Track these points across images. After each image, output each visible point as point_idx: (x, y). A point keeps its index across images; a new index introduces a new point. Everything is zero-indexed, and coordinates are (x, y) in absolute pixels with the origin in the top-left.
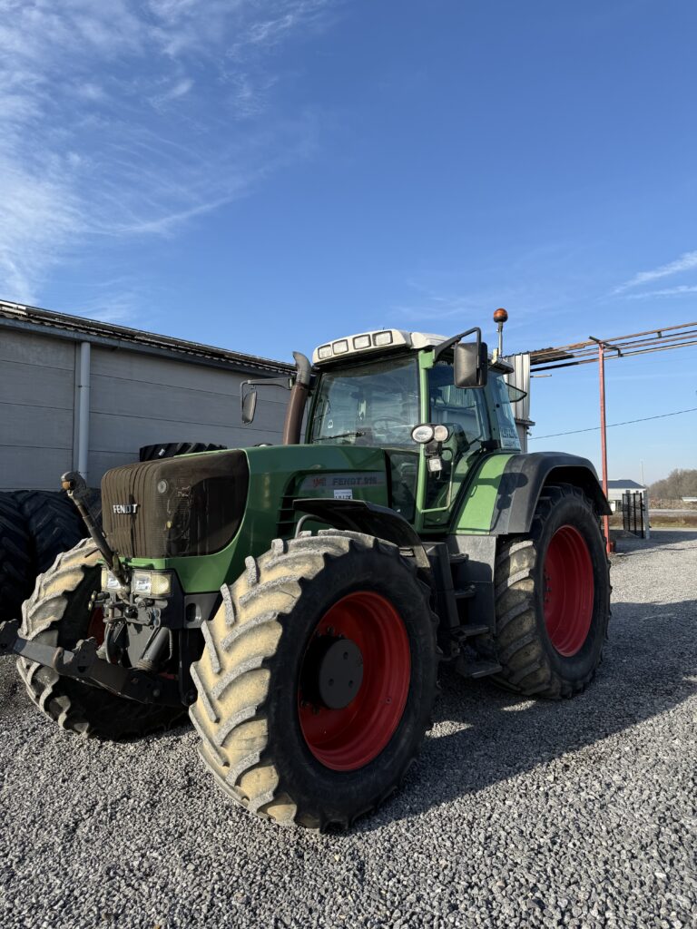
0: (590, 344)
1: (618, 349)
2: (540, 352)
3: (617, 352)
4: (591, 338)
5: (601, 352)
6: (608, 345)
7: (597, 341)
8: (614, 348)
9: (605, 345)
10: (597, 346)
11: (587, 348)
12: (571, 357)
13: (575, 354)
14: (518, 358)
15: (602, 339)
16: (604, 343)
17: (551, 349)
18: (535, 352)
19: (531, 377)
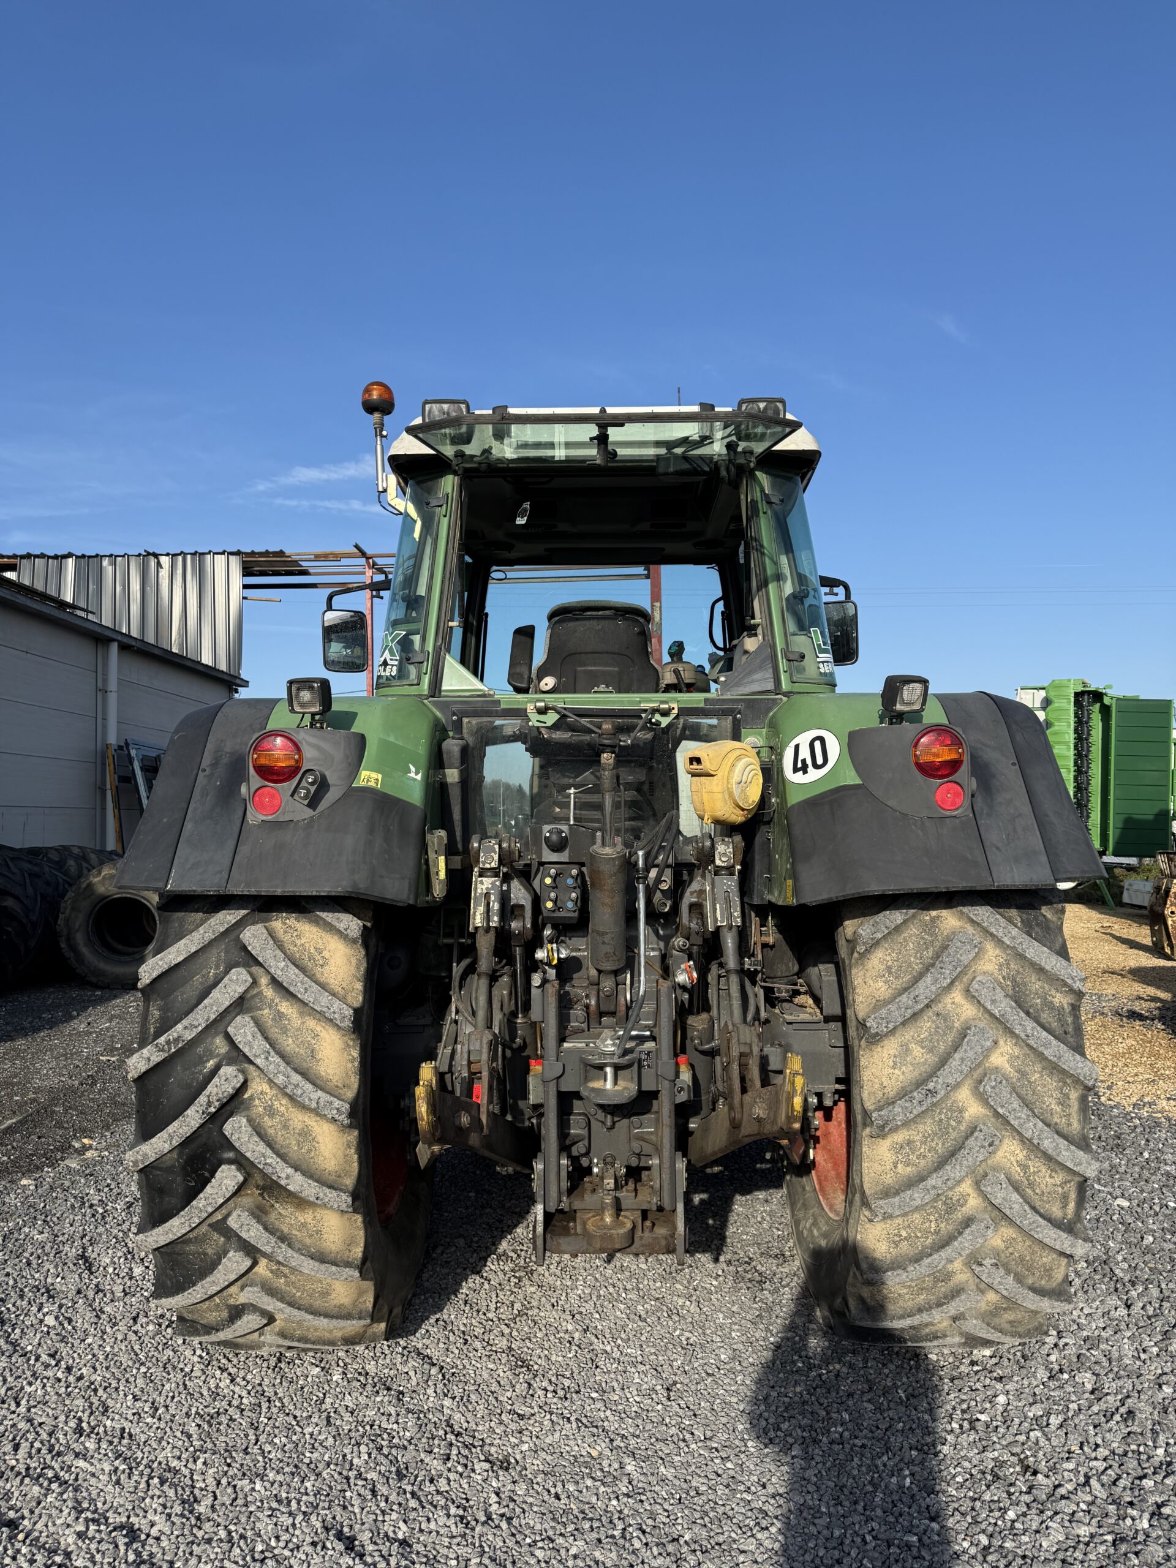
0: (349, 556)
2: (261, 554)
4: (357, 546)
5: (368, 573)
7: (363, 554)
10: (363, 561)
11: (344, 561)
12: (304, 573)
13: (311, 571)
14: (219, 560)
17: (281, 553)
18: (253, 554)
19: (244, 598)
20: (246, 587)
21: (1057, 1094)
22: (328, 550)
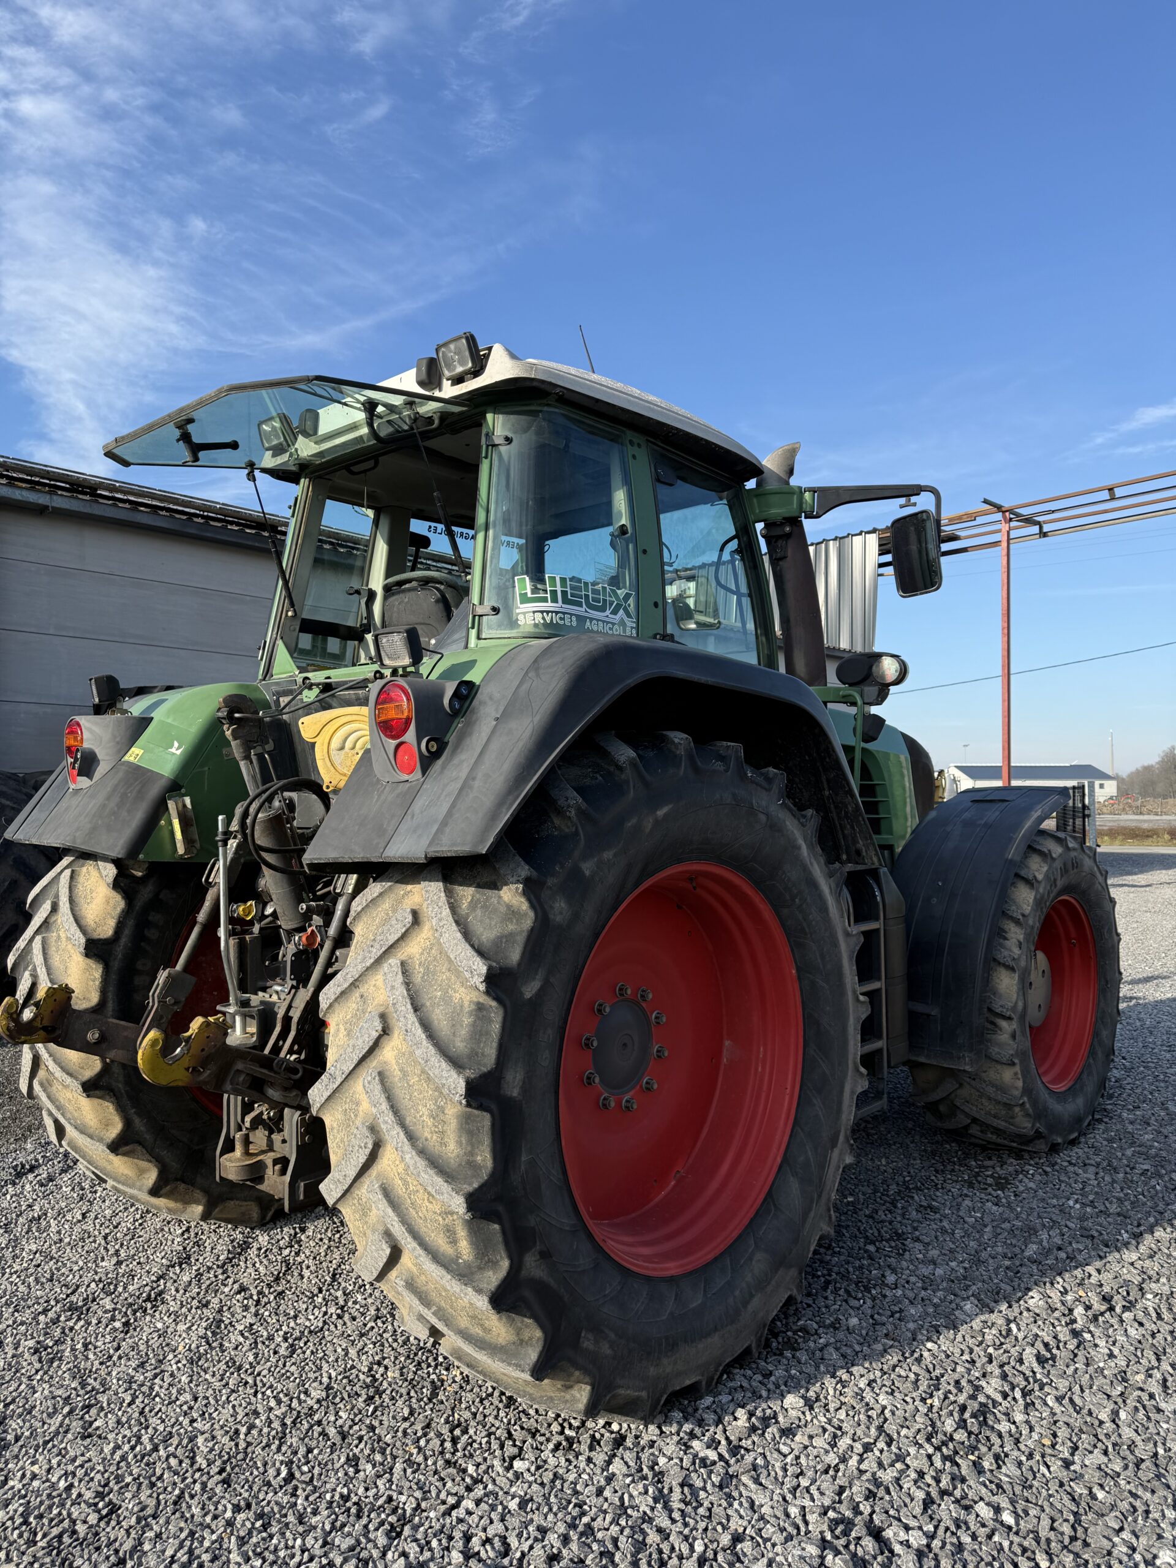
0: (985, 513)
1: (1039, 523)
3: (1035, 529)
4: (986, 502)
5: (1005, 527)
6: (1018, 515)
7: (999, 508)
8: (1029, 521)
9: (1011, 514)
10: (999, 516)
11: (980, 520)
12: (954, 537)
13: (960, 533)
14: (857, 541)
15: (1006, 505)
16: (1011, 511)
18: (888, 528)
19: (880, 575)
20: (881, 565)
21: (430, 1105)
22: (962, 512)
